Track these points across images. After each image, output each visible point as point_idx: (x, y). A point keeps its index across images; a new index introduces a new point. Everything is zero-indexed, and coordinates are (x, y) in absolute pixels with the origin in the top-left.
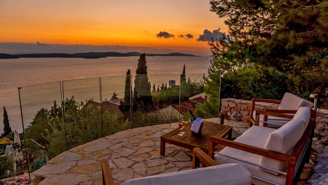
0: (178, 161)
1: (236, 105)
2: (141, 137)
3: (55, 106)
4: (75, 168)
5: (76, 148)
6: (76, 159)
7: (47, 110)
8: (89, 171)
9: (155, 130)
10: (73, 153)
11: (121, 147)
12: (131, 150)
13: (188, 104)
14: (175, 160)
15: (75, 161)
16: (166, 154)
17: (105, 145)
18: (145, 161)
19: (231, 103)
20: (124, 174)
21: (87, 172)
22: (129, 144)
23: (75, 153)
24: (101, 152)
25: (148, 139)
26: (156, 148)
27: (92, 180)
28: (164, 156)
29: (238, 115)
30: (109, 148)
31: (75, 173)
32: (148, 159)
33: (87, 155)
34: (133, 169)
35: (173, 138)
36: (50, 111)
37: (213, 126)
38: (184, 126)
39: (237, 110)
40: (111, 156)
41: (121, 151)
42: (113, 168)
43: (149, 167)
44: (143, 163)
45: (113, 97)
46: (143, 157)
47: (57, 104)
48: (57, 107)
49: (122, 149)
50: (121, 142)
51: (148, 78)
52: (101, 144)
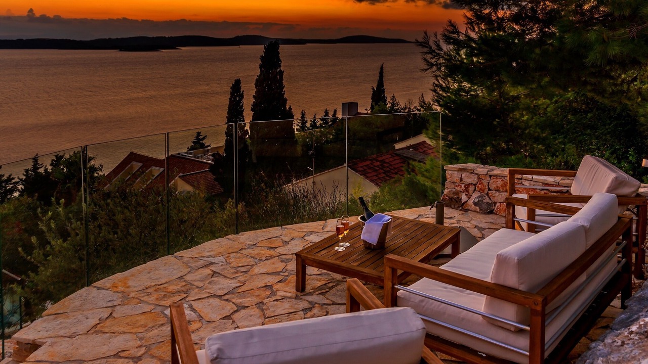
0: (333, 304)
1: (479, 178)
2: (256, 252)
3: (35, 168)
4: (108, 323)
5: (108, 279)
6: (110, 304)
7: (10, 179)
8: (138, 327)
9: (289, 235)
10: (103, 291)
11: (209, 275)
12: (232, 281)
13: (392, 159)
14: (326, 302)
15: (106, 307)
16: (308, 288)
17: (174, 272)
18: (261, 305)
19: (468, 174)
20: (214, 331)
21: (134, 330)
22: (228, 269)
23: (107, 290)
24: (165, 288)
25: (271, 257)
26: (287, 276)
27: (145, 346)
28: (302, 294)
29: (485, 201)
30: (184, 277)
31: (107, 333)
32: (268, 299)
33: (134, 293)
34: (234, 322)
35: (323, 256)
36: (21, 180)
37: (416, 228)
38: (348, 230)
39: (481, 190)
40: (187, 295)
41: (210, 283)
42: (191, 320)
43: (268, 317)
44: (256, 309)
45: (193, 142)
46: (258, 295)
47: (40, 162)
48: (42, 170)
49: (213, 279)
50: (212, 263)
51: (286, 100)
52: (165, 270)
